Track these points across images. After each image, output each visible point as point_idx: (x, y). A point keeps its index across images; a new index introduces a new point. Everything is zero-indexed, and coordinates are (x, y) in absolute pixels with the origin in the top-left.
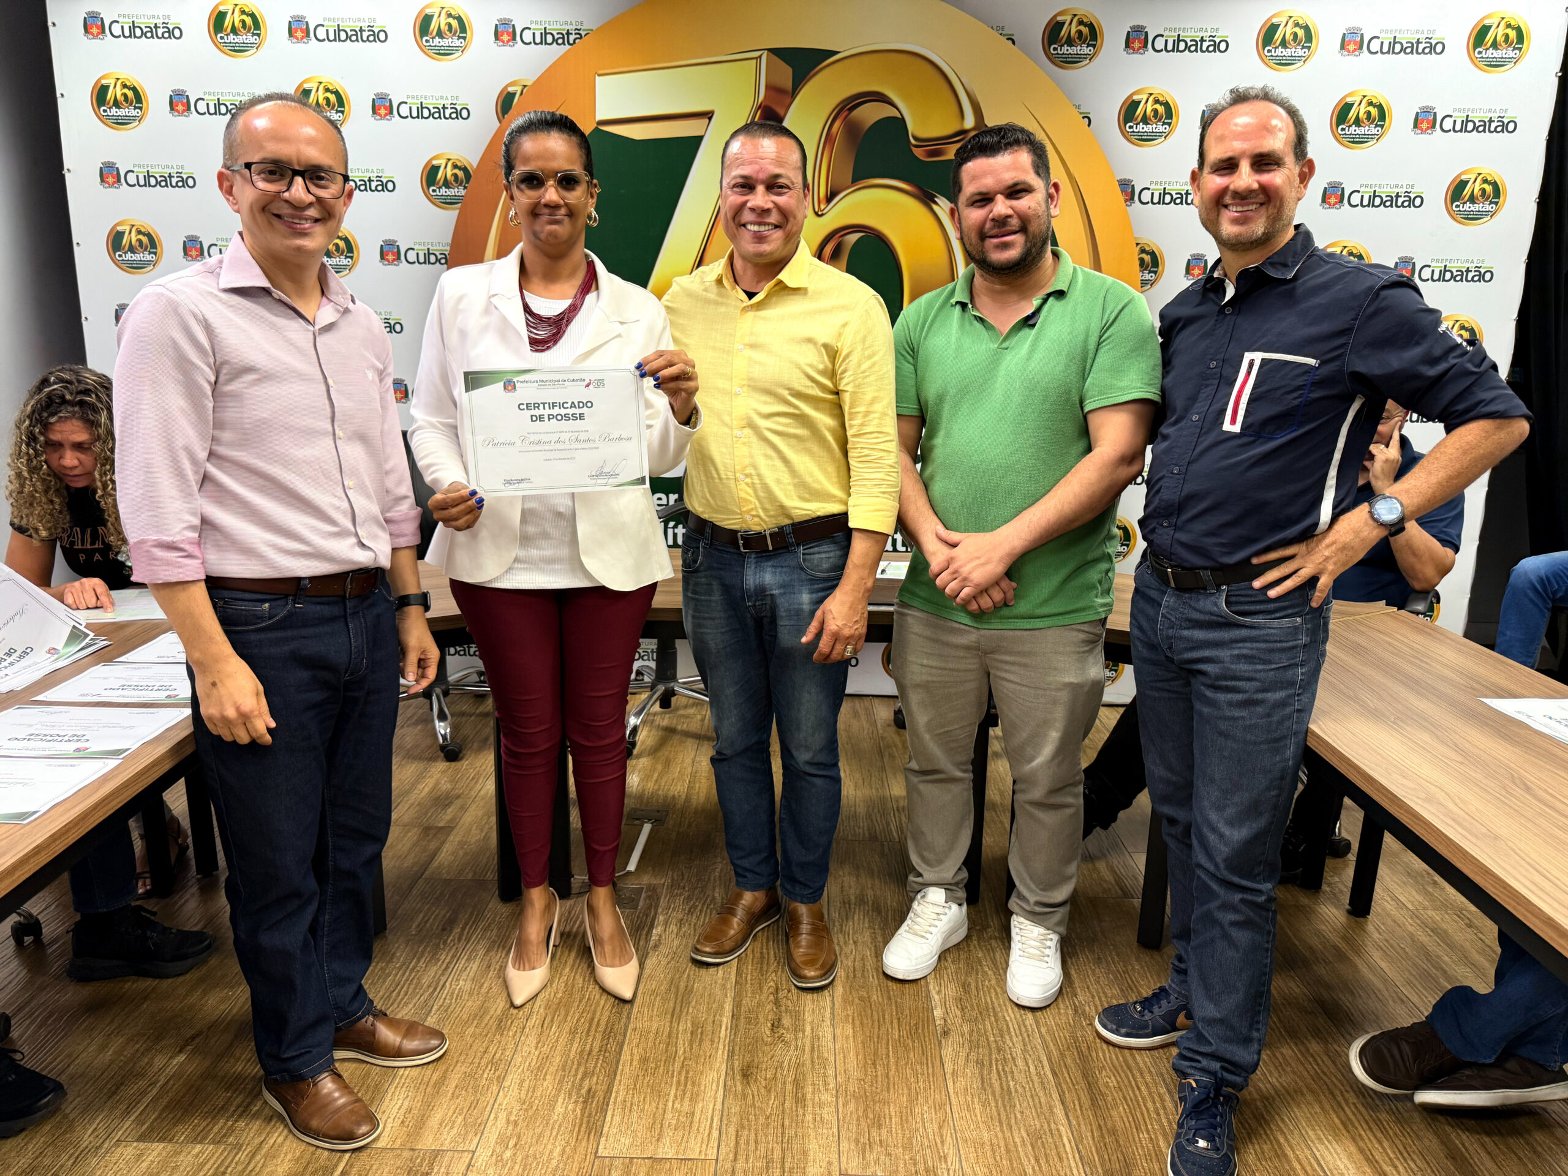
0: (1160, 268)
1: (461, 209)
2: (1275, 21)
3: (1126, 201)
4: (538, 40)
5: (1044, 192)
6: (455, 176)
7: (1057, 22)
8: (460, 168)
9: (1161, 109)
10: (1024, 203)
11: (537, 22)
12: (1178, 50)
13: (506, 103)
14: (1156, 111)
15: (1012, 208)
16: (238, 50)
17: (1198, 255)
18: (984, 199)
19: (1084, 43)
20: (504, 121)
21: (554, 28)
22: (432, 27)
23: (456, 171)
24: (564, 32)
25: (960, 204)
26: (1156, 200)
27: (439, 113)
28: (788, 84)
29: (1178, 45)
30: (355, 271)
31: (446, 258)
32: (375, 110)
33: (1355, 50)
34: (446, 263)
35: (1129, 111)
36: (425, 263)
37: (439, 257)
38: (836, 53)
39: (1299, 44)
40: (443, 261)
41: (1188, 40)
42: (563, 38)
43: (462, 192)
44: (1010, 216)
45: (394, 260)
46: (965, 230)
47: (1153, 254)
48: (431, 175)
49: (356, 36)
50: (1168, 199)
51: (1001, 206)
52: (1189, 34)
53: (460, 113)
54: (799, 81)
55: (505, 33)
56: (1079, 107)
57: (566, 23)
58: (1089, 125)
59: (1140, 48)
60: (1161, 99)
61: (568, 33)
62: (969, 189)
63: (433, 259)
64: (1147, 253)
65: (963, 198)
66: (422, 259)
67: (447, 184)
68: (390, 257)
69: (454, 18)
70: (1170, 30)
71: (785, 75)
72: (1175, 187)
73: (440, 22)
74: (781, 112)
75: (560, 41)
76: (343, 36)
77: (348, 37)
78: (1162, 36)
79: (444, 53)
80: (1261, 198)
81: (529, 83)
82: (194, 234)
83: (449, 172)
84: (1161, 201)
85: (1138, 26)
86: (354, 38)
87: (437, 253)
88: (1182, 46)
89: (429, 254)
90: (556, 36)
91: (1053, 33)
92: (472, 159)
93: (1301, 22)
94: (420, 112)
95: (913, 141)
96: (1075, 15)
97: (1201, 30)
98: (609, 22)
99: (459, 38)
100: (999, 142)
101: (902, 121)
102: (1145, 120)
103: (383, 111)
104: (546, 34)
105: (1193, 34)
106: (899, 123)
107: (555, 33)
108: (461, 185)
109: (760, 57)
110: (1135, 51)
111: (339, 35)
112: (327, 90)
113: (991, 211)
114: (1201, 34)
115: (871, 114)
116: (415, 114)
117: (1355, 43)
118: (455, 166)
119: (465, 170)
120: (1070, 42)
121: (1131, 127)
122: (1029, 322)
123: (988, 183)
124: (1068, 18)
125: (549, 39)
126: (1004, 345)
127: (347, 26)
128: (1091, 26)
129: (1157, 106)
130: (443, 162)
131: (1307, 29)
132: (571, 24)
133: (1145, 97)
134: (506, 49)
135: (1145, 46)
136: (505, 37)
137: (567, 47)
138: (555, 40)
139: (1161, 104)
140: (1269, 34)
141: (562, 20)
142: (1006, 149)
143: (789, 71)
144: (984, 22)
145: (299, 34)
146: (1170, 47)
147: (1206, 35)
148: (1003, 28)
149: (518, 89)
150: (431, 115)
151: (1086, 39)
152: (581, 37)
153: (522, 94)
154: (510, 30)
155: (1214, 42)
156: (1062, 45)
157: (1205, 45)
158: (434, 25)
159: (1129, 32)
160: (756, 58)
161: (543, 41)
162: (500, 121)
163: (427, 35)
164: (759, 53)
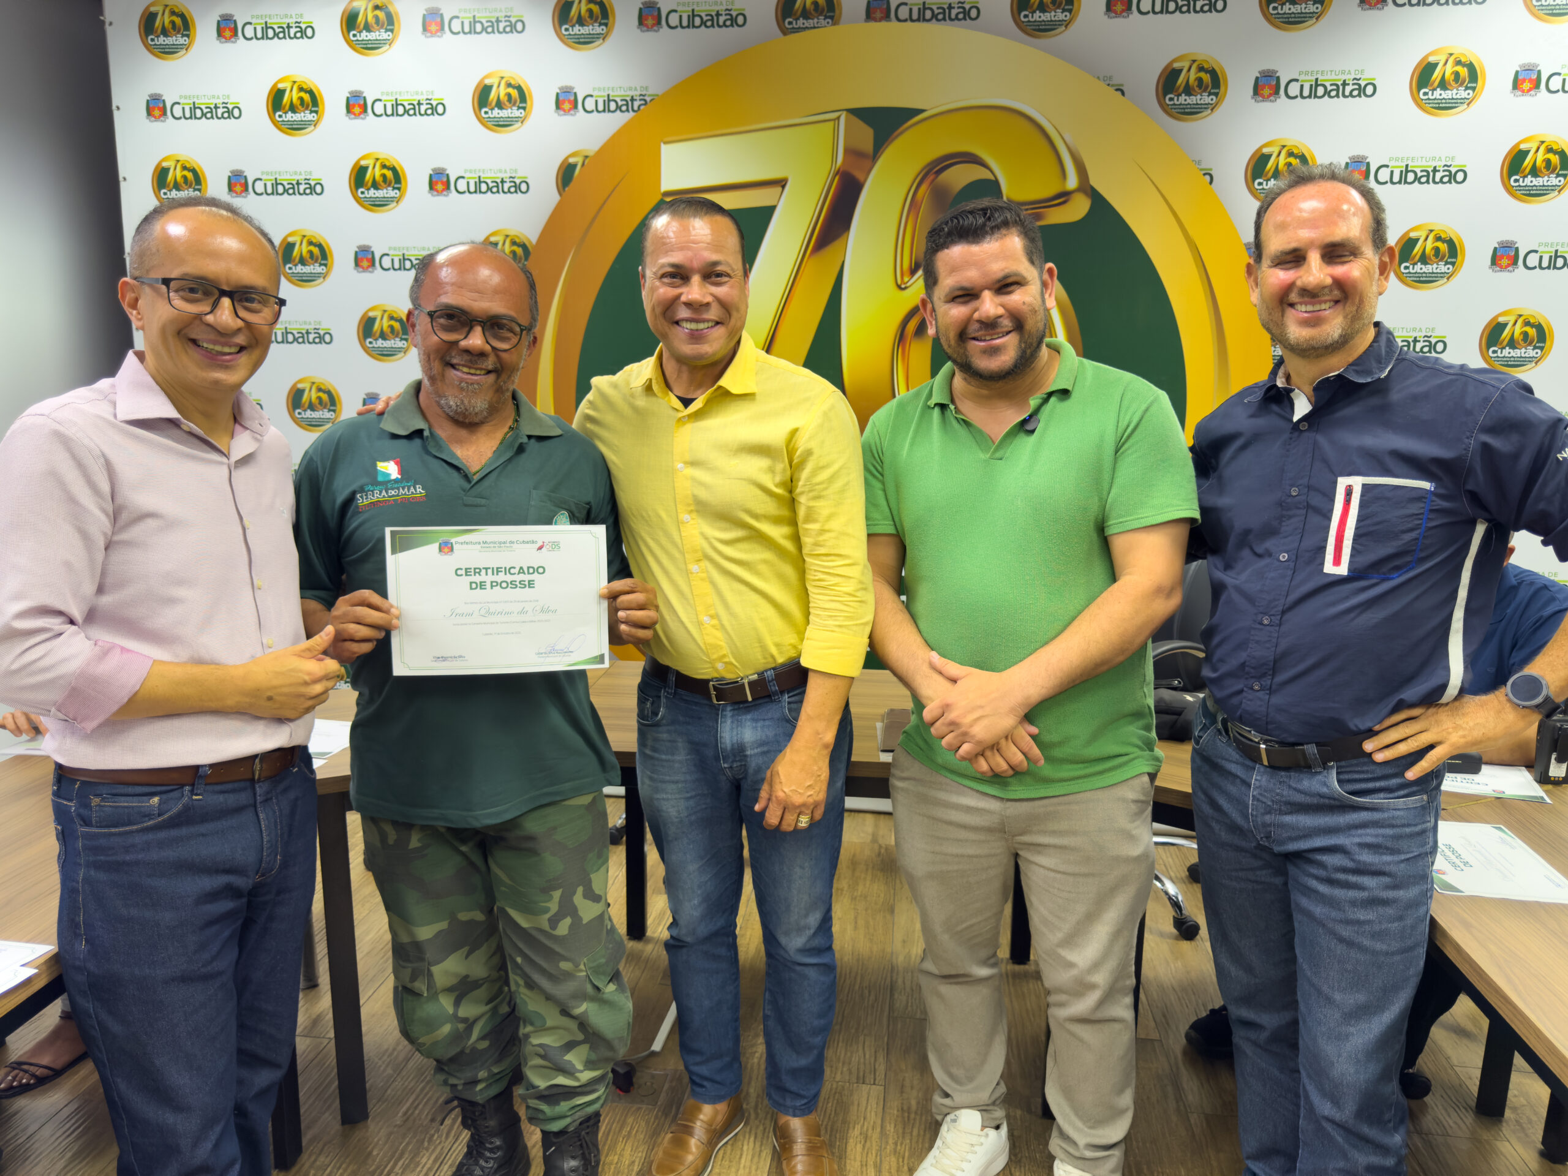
2: (1432, 59)
4: (601, 108)
5: (1039, 282)
7: (1174, 70)
8: (519, 245)
9: (1296, 163)
10: (1017, 298)
11: (599, 89)
12: (1316, 96)
13: (566, 174)
14: (1289, 165)
15: (1002, 306)
16: (296, 128)
18: (968, 294)
19: (1204, 91)
20: (565, 194)
21: (618, 94)
22: (491, 98)
23: (515, 248)
24: (628, 99)
25: (935, 299)
27: (497, 187)
28: (869, 148)
29: (1315, 90)
32: (431, 185)
33: (1530, 89)
35: (1259, 165)
38: (921, 111)
39: (1461, 85)
41: (1328, 84)
42: (627, 105)
46: (942, 328)
49: (414, 109)
51: (990, 305)
52: (1329, 77)
53: (518, 187)
54: (881, 143)
55: (566, 101)
56: (1199, 162)
58: (1211, 182)
59: (1270, 95)
60: (1296, 152)
61: (632, 100)
62: (948, 282)
65: (939, 293)
69: (514, 88)
70: (1307, 73)
71: (866, 137)
73: (500, 92)
74: (859, 178)
76: (401, 110)
77: (406, 111)
78: (1297, 80)
79: (503, 125)
80: (1337, 293)
81: (591, 154)
85: (1269, 71)
86: (411, 112)
88: (1320, 91)
90: (620, 103)
91: (1169, 81)
92: (531, 233)
93: (1463, 59)
94: (480, 187)
96: (1194, 61)
97: (1343, 72)
98: (675, 87)
99: (519, 108)
100: (984, 225)
101: (996, 183)
102: (1277, 176)
103: (439, 187)
104: (609, 101)
105: (1334, 77)
106: (993, 184)
107: (618, 100)
110: (1265, 98)
111: (398, 109)
112: (384, 166)
113: (977, 310)
114: (1343, 77)
115: (958, 178)
116: (472, 189)
117: (1530, 81)
118: (514, 243)
119: (524, 246)
120: (1188, 91)
121: (1260, 184)
122: (1025, 426)
123: (972, 276)
124: (1186, 64)
125: (613, 106)
126: (998, 455)
127: (405, 99)
128: (1213, 73)
129: (1292, 160)
130: (501, 238)
131: (1471, 67)
132: (636, 89)
133: (1276, 150)
134: (568, 118)
135: (1277, 92)
136: (567, 106)
137: (631, 114)
138: (618, 108)
139: (1296, 157)
140: (1424, 75)
141: (625, 85)
142: (993, 233)
146: (1306, 93)
147: (1349, 78)
148: (1110, 78)
149: (578, 160)
150: (489, 189)
151: (1207, 87)
152: (646, 103)
153: (583, 164)
154: (572, 98)
155: (1359, 85)
156: (1180, 95)
157: (1348, 89)
158: (493, 95)
159: (1257, 78)
160: (834, 120)
161: (606, 109)
162: (560, 194)
163: (485, 106)
164: (835, 115)
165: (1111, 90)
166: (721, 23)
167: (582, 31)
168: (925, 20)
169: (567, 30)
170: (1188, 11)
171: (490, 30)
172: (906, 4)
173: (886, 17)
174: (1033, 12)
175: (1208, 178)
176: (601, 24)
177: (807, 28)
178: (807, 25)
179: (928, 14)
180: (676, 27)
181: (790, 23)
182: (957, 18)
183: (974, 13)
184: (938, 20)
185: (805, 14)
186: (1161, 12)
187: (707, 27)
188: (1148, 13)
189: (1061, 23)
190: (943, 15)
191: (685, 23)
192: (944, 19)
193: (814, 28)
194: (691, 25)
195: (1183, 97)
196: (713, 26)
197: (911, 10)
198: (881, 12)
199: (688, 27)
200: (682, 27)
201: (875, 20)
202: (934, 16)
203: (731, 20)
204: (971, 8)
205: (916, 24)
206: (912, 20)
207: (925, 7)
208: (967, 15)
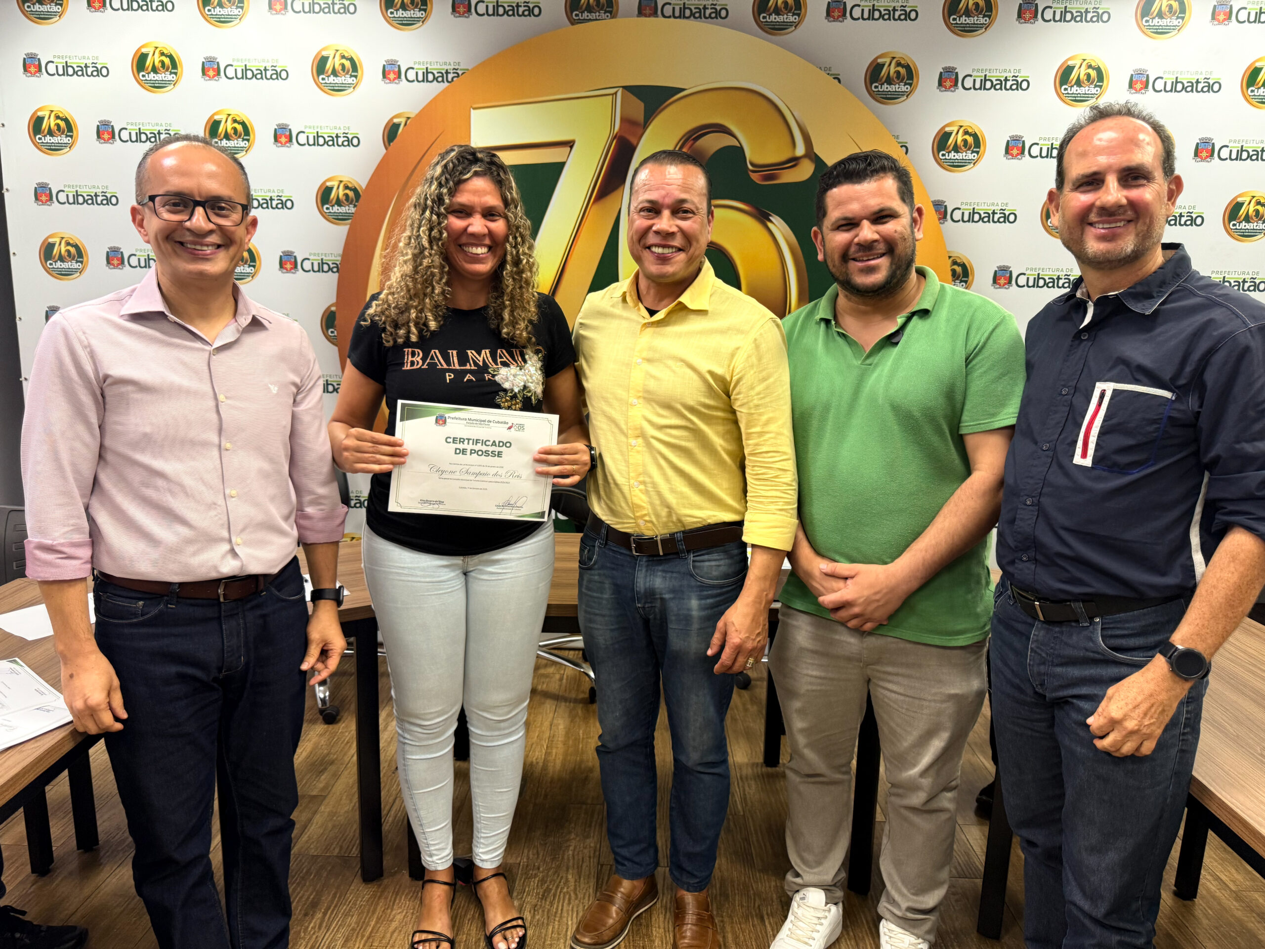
0: (970, 278)
1: (351, 224)
2: (1070, 63)
3: (940, 219)
4: (420, 78)
5: (909, 217)
6: (346, 195)
7: (878, 64)
8: (350, 189)
9: (970, 139)
10: (890, 227)
11: (419, 63)
12: (985, 89)
13: (391, 132)
14: (965, 141)
15: (878, 233)
16: (157, 86)
17: (1004, 266)
18: (850, 224)
19: (902, 81)
20: (390, 148)
21: (435, 68)
22: (327, 67)
23: (347, 191)
24: (444, 72)
25: (824, 229)
26: (966, 218)
27: (332, 141)
28: (641, 117)
29: (985, 84)
30: (256, 278)
31: (337, 267)
32: (276, 138)
33: (1142, 89)
34: (338, 271)
35: (942, 141)
36: (319, 271)
37: (332, 266)
38: (683, 90)
39: (1092, 83)
40: (335, 270)
41: (994, 79)
42: (442, 77)
43: (352, 210)
44: (876, 241)
45: (291, 269)
46: (829, 252)
47: (964, 266)
48: (325, 195)
49: (261, 74)
50: (976, 217)
51: (867, 232)
52: (995, 74)
54: (650, 114)
55: (391, 72)
56: (897, 137)
57: (445, 64)
58: (906, 153)
59: (951, 86)
60: (970, 131)
61: (447, 73)
62: (834, 214)
63: (326, 268)
64: (959, 265)
65: (828, 222)
66: (316, 268)
67: (339, 203)
68: (289, 266)
69: (347, 59)
70: (978, 71)
71: (638, 109)
72: (982, 207)
73: (334, 62)
74: (633, 141)
75: (440, 79)
76: (249, 74)
77: (254, 76)
78: (971, 76)
79: (338, 89)
80: (1130, 214)
81: (412, 116)
82: (116, 245)
83: (341, 192)
84: (971, 220)
85: (950, 68)
86: (259, 76)
87: (330, 263)
88: (988, 85)
89: (323, 263)
90: (437, 75)
91: (875, 73)
92: (361, 181)
93: (1093, 64)
94: (317, 141)
95: (750, 167)
96: (894, 58)
97: (1005, 71)
98: (484, 62)
99: (351, 76)
100: (865, 169)
101: (741, 149)
102: (956, 149)
103: (283, 140)
104: (427, 73)
105: (998, 74)
106: (739, 151)
107: (435, 72)
108: (351, 203)
109: (616, 93)
110: (947, 89)
111: (245, 74)
112: (235, 121)
113: (857, 236)
114: (1005, 75)
115: (712, 143)
116: (311, 142)
117: (1141, 82)
118: (346, 187)
119: (355, 190)
120: (889, 81)
121: (943, 155)
122: (892, 340)
123: (854, 208)
124: (888, 60)
125: (430, 77)
126: (868, 362)
127: (253, 66)
128: (908, 68)
129: (967, 137)
130: (336, 184)
131: (1098, 70)
132: (450, 64)
133: (955, 129)
134: (393, 86)
135: (956, 84)
136: (392, 76)
137: (446, 84)
138: (435, 79)
139: (970, 135)
140: (1065, 75)
141: (441, 61)
142: (872, 176)
143: (642, 105)
144: (814, 64)
145: (211, 73)
146: (977, 86)
147: (1010, 75)
148: (830, 69)
149: (402, 120)
150: (326, 142)
151: (903, 79)
152: (458, 76)
153: (406, 124)
154: (397, 70)
155: (1017, 81)
156: (883, 84)
157: (1009, 84)
158: (329, 66)
159: (941, 73)
160: (612, 94)
161: (425, 79)
162: (386, 148)
163: (323, 74)
164: (615, 90)
165: (831, 78)
166: (520, 13)
167: (405, 15)
168: (685, 17)
169: (392, 13)
170: (889, 19)
171: (326, 10)
172: (670, 4)
173: (654, 14)
174: (770, 15)
175: (904, 149)
176: (420, 10)
177: (590, 20)
178: (590, 17)
179: (688, 13)
180: (483, 15)
181: (577, 15)
182: (710, 17)
183: (723, 13)
184: (695, 18)
185: (589, 9)
186: (868, 19)
187: (508, 15)
188: (858, 19)
189: (791, 24)
190: (699, 14)
191: (491, 12)
192: (700, 17)
193: (596, 20)
194: (495, 13)
195: (885, 85)
196: (513, 15)
197: (674, 9)
198: (650, 10)
199: (493, 15)
200: (488, 15)
201: (646, 16)
202: (692, 15)
203: (529, 10)
204: (721, 10)
205: (678, 20)
206: (675, 17)
207: (684, 8)
208: (718, 14)
